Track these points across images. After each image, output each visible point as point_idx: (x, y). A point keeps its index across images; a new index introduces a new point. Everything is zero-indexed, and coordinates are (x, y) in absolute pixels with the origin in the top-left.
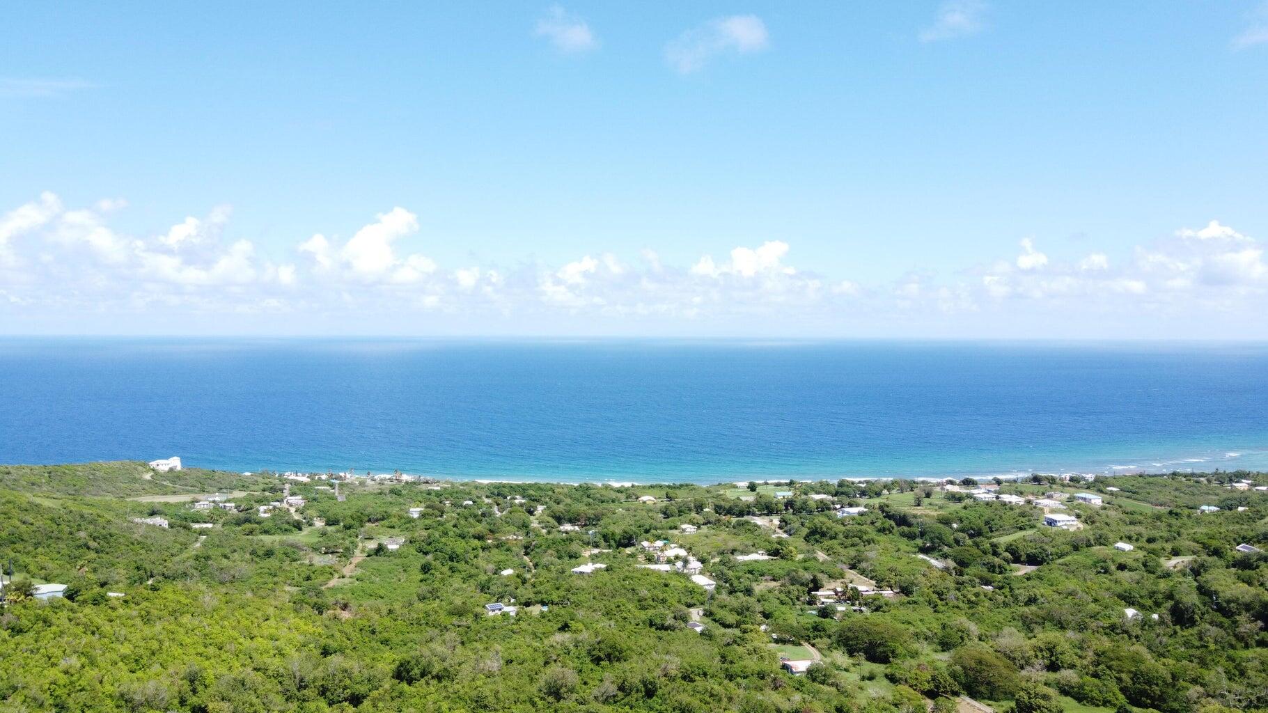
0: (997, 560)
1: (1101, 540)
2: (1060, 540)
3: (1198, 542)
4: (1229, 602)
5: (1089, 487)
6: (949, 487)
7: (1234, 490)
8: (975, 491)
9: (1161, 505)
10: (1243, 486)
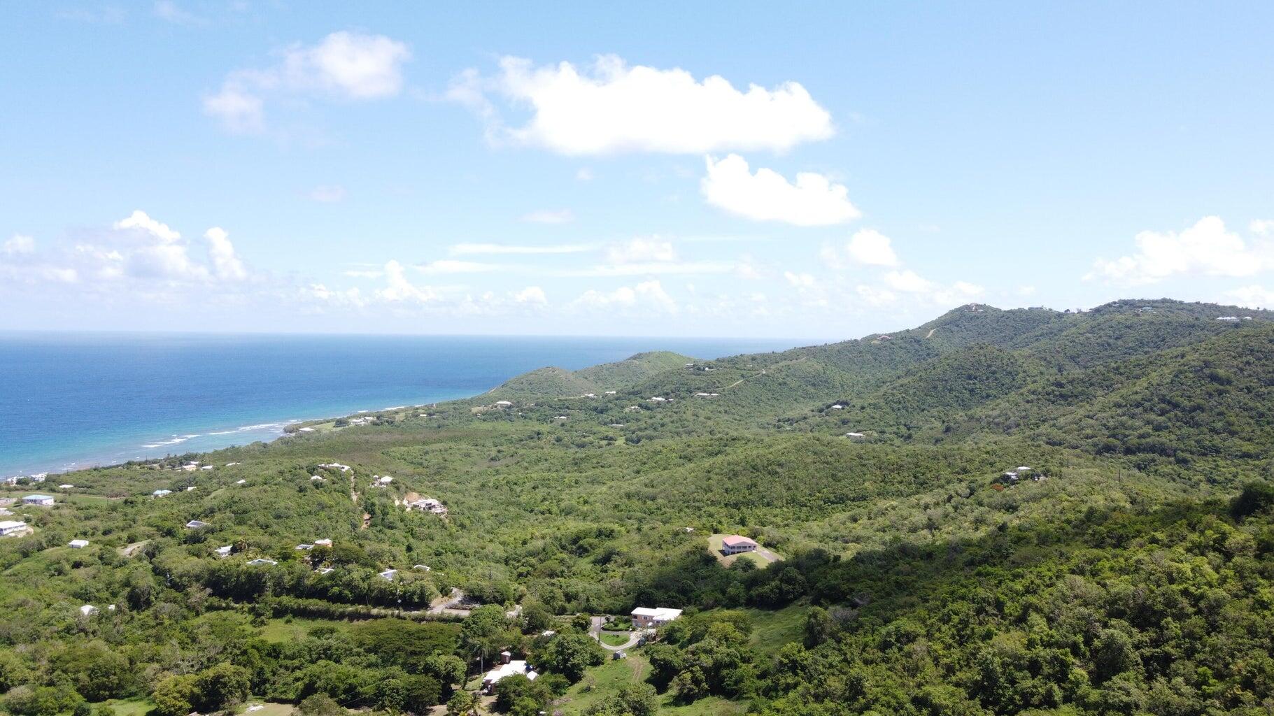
1: (54, 542)
2: (8, 548)
3: (152, 526)
4: (181, 577)
5: (39, 487)
7: (184, 472)
9: (117, 496)
10: (191, 467)
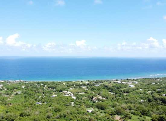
0: (122, 93)
1: (138, 89)
2: (131, 89)
3: (152, 89)
4: (156, 98)
5: (136, 80)
6: (114, 81)
7: (157, 80)
8: (118, 82)
9: (146, 83)
10: (158, 80)
